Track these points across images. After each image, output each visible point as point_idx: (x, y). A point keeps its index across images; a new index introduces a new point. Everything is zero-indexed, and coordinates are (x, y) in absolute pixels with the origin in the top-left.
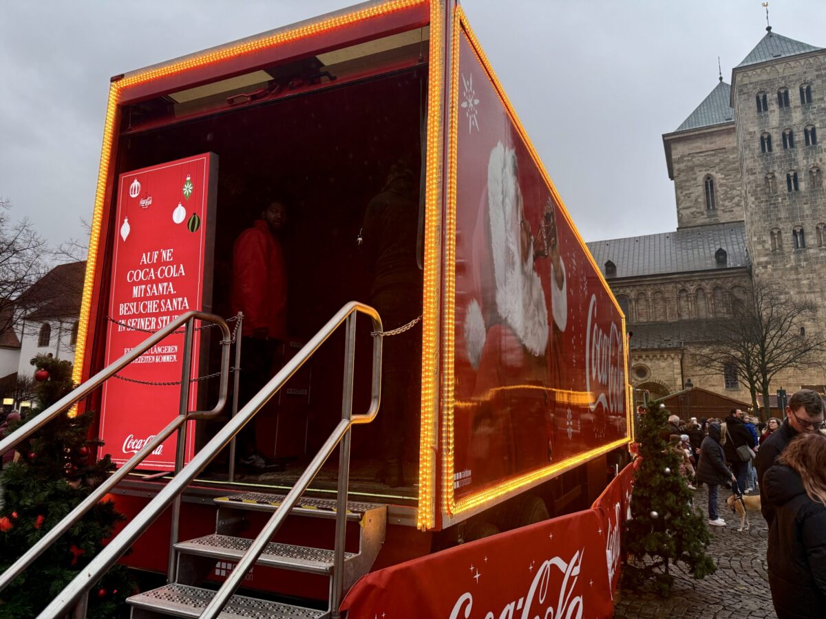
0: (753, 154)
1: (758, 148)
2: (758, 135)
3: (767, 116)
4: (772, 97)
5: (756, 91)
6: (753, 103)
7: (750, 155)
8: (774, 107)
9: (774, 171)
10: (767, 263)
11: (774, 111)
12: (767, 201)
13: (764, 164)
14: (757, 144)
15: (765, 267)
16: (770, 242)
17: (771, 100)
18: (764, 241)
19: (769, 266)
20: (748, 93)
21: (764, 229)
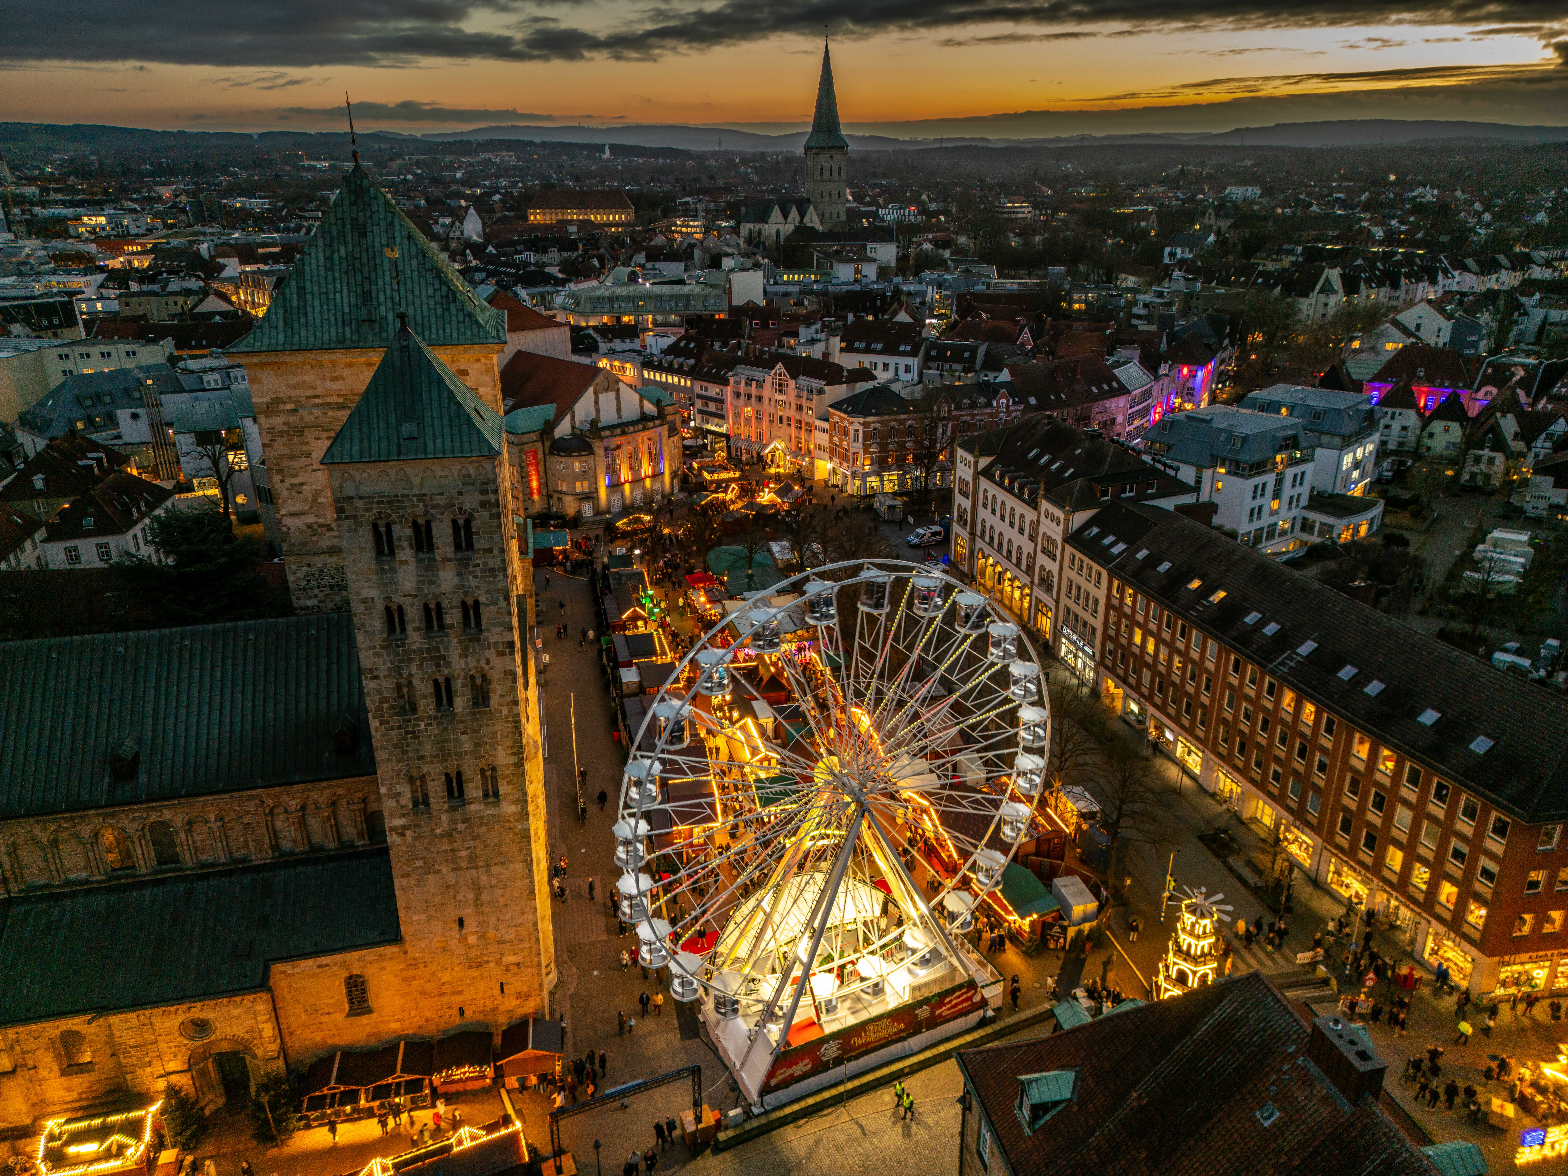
0: (371, 641)
1: (381, 632)
2: (379, 607)
3: (394, 571)
4: (402, 532)
5: (370, 516)
6: (366, 538)
7: (368, 644)
8: (406, 553)
9: (411, 675)
10: (405, 827)
11: (406, 562)
12: (400, 727)
13: (392, 662)
14: (377, 624)
15: (402, 835)
16: (409, 795)
17: (400, 539)
18: (399, 794)
19: (408, 833)
20: (355, 517)
21: (398, 773)
